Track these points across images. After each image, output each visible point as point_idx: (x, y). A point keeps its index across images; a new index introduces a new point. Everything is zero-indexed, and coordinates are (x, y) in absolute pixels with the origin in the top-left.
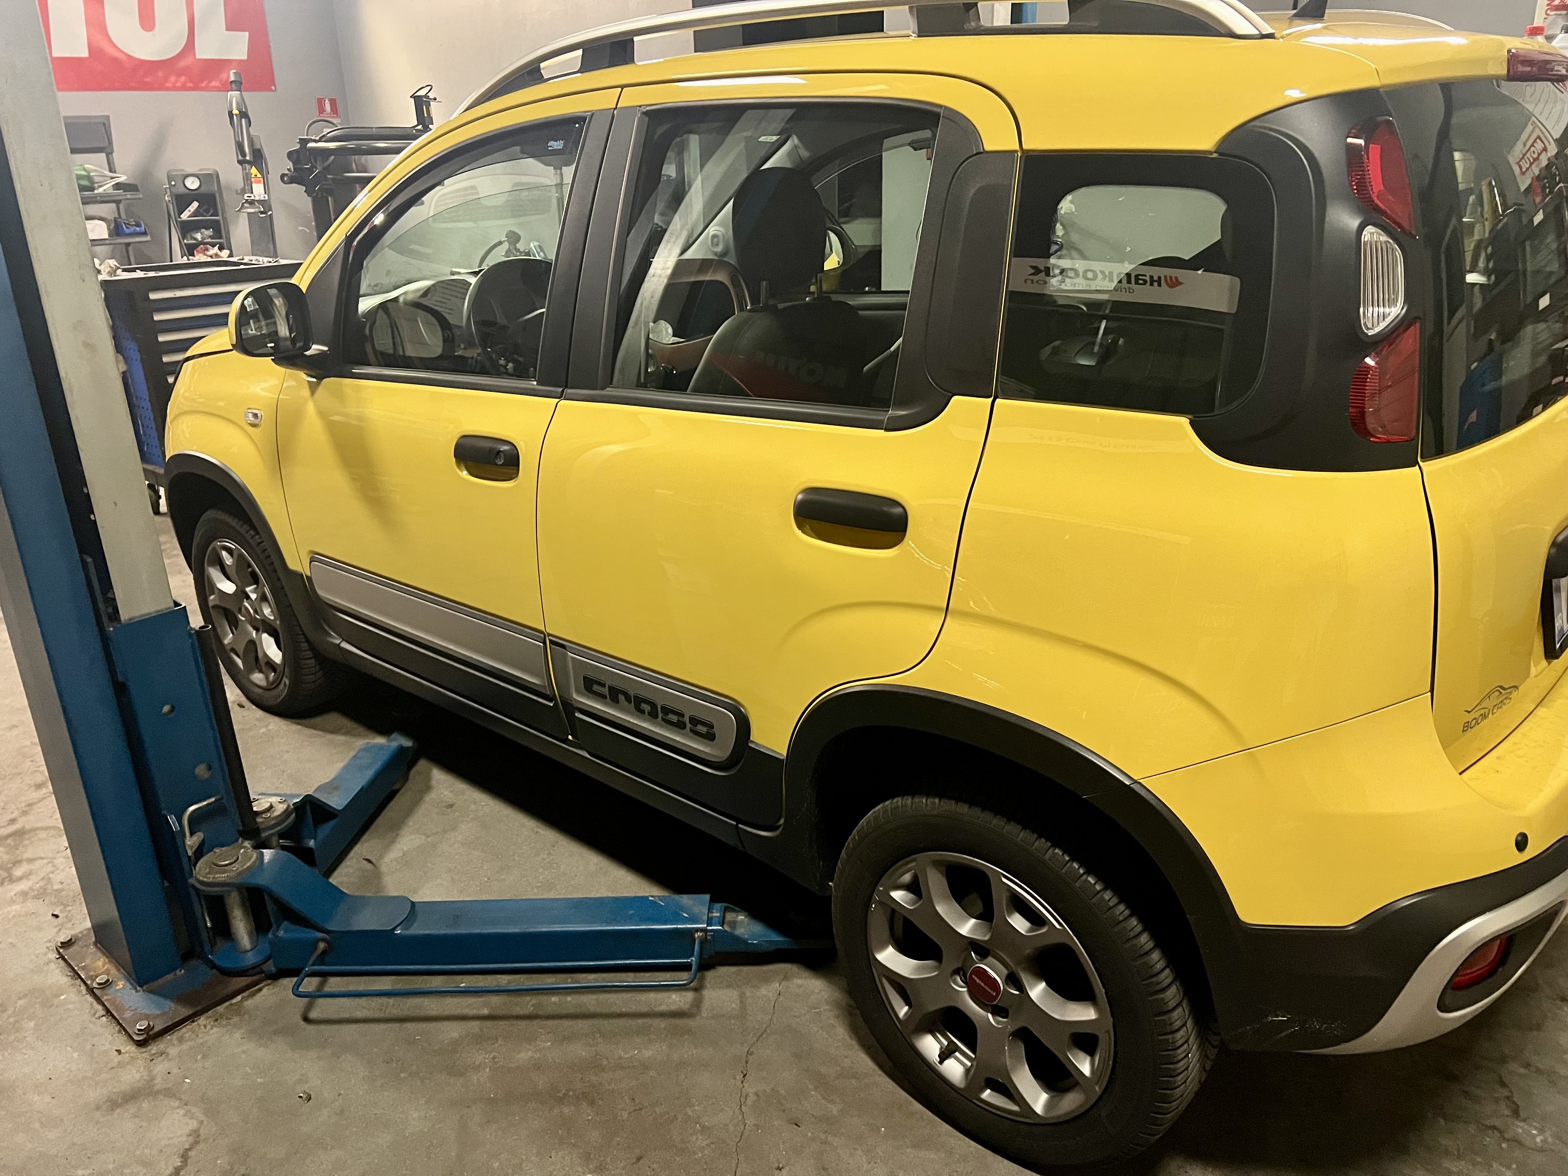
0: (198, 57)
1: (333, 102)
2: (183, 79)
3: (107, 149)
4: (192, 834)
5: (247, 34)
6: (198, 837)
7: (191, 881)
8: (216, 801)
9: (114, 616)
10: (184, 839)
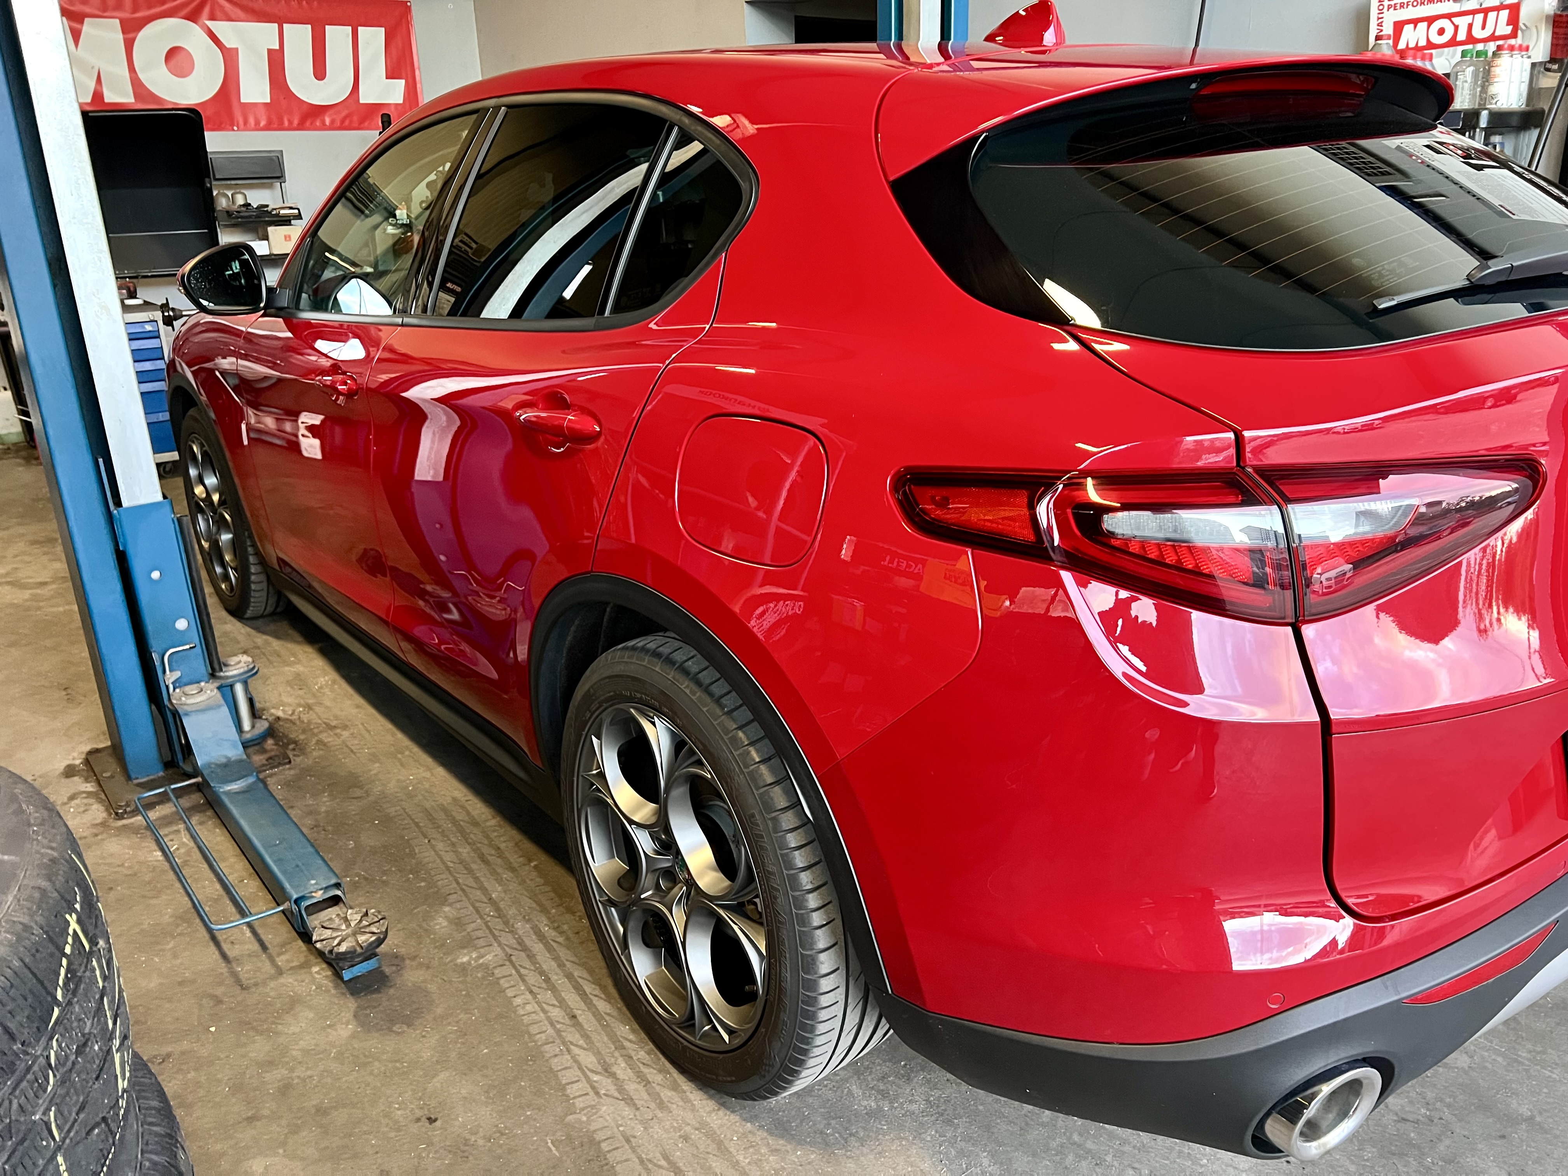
0: (361, 101)
3: (279, 177)
4: (171, 671)
5: (403, 82)
6: (177, 674)
7: (168, 704)
8: (191, 648)
9: (118, 503)
10: (164, 672)
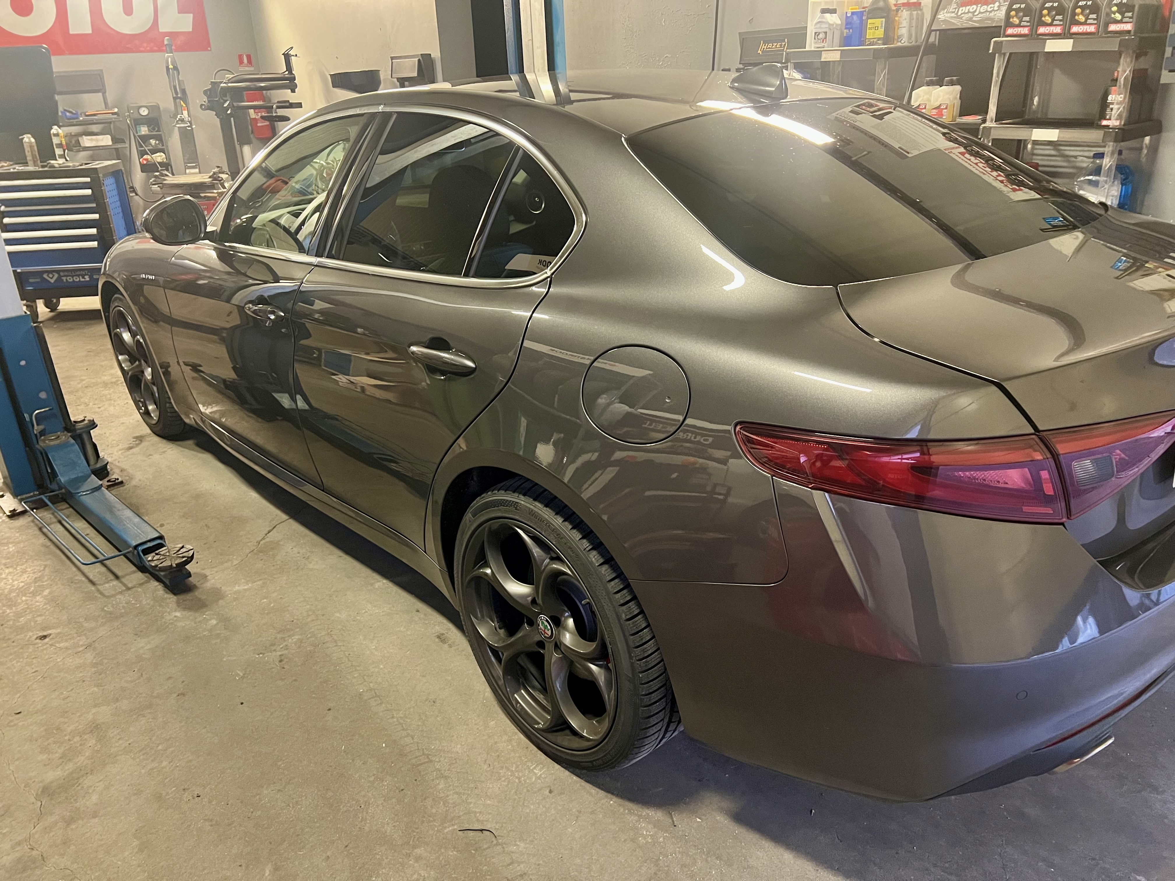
0: (161, 30)
1: (249, 57)
2: (152, 44)
3: (101, 89)
4: (38, 425)
5: (192, 15)
6: (41, 427)
7: (37, 446)
8: (50, 410)
10: (33, 426)
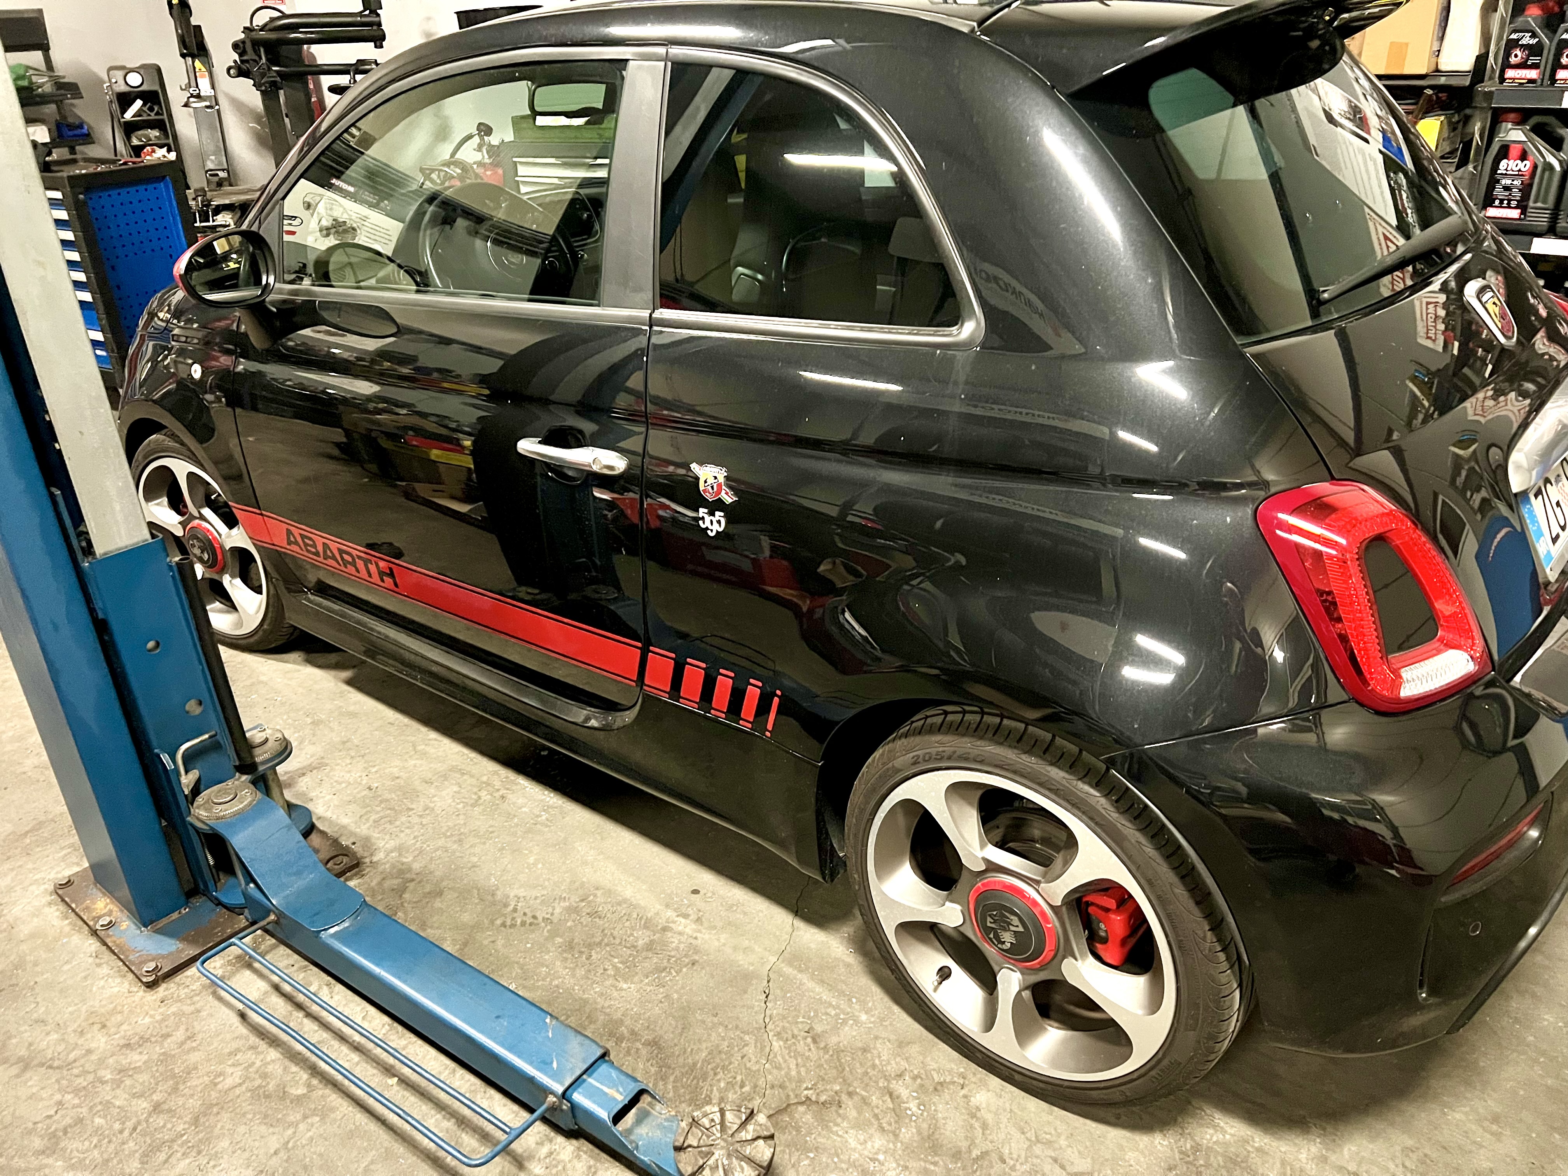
3: (41, 44)
4: (187, 772)
6: (194, 775)
7: (190, 820)
8: (210, 737)
9: (89, 550)
